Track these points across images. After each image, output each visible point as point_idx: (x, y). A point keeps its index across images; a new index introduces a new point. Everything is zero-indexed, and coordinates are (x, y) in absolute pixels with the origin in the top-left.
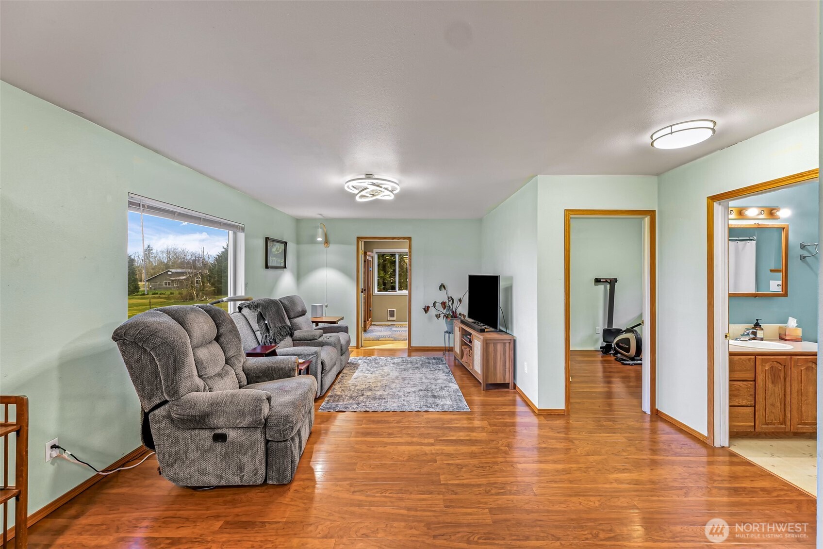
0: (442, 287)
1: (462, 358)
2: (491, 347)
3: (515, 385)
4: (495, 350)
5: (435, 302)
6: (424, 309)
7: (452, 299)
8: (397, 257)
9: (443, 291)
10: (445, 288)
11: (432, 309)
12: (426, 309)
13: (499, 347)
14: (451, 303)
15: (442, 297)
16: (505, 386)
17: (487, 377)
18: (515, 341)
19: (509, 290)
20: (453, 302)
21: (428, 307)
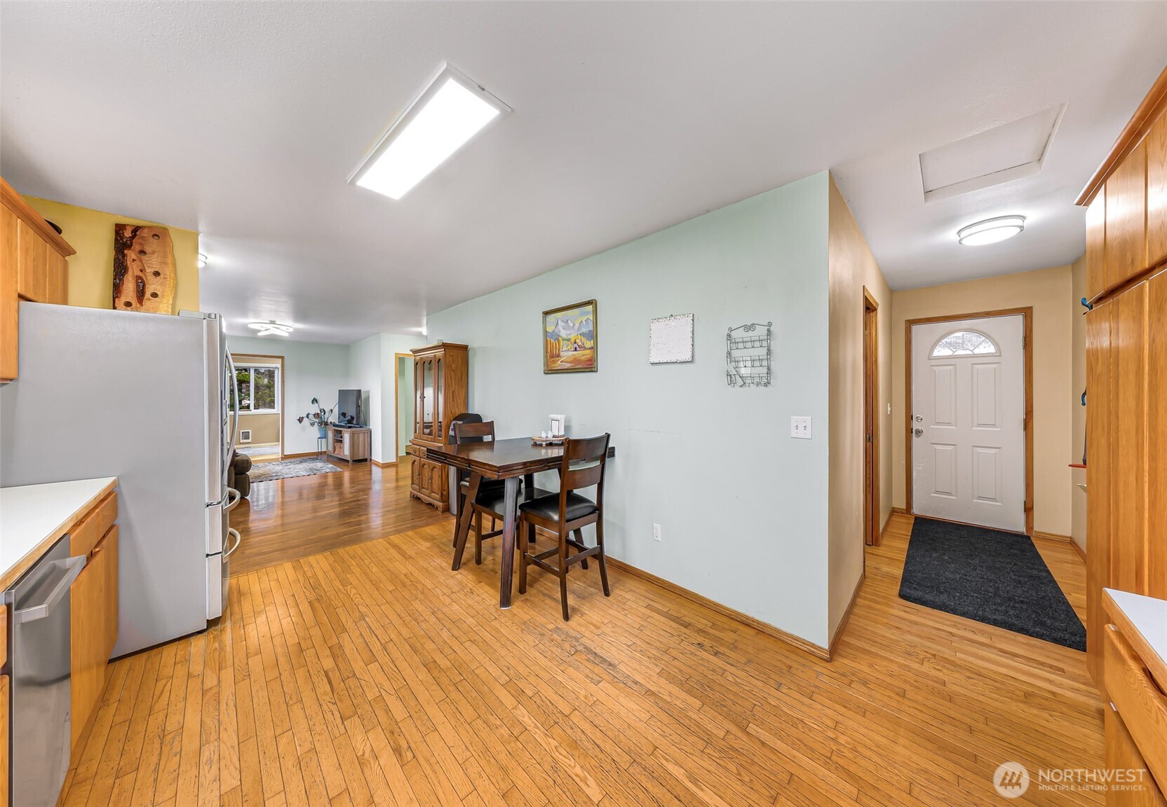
0: (315, 401)
1: (334, 452)
2: (356, 436)
3: (371, 459)
4: (358, 438)
5: (309, 414)
6: (299, 420)
7: (324, 410)
8: (252, 372)
9: (316, 405)
10: (317, 402)
11: (305, 419)
12: (300, 420)
13: (361, 436)
14: (322, 414)
15: (314, 409)
16: (365, 460)
17: (353, 456)
18: (371, 432)
19: (368, 398)
20: (325, 413)
21: (303, 418)
